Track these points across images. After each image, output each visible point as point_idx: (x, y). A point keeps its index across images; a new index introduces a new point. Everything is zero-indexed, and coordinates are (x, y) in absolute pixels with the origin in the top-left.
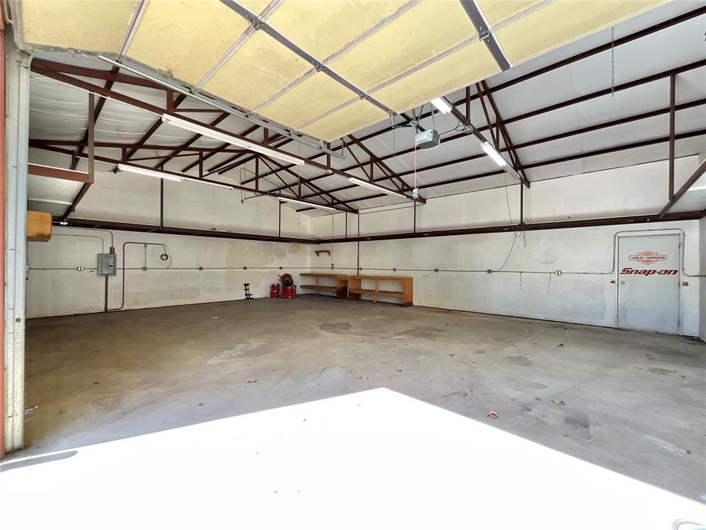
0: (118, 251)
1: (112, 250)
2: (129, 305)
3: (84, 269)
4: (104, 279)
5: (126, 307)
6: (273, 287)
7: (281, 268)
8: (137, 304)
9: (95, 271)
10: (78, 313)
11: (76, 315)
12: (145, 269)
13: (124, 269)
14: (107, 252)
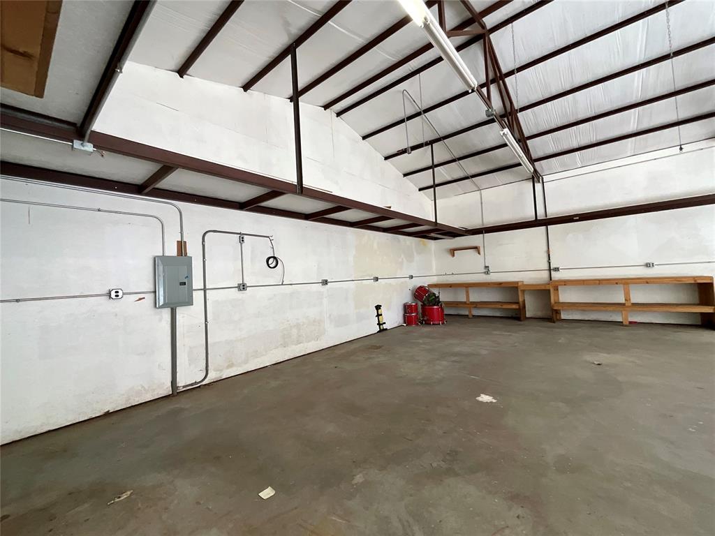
0: (193, 250)
1: (181, 246)
2: (216, 370)
3: (124, 294)
4: (166, 314)
5: (213, 376)
6: (407, 308)
7: (411, 277)
8: (231, 366)
9: (149, 297)
10: (111, 408)
11: (108, 414)
12: (242, 287)
13: (205, 290)
14: (172, 251)
